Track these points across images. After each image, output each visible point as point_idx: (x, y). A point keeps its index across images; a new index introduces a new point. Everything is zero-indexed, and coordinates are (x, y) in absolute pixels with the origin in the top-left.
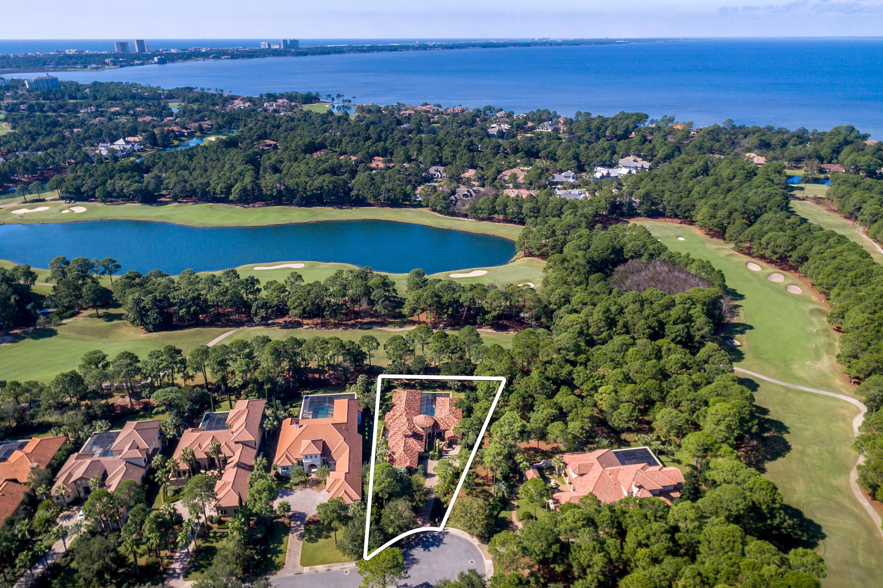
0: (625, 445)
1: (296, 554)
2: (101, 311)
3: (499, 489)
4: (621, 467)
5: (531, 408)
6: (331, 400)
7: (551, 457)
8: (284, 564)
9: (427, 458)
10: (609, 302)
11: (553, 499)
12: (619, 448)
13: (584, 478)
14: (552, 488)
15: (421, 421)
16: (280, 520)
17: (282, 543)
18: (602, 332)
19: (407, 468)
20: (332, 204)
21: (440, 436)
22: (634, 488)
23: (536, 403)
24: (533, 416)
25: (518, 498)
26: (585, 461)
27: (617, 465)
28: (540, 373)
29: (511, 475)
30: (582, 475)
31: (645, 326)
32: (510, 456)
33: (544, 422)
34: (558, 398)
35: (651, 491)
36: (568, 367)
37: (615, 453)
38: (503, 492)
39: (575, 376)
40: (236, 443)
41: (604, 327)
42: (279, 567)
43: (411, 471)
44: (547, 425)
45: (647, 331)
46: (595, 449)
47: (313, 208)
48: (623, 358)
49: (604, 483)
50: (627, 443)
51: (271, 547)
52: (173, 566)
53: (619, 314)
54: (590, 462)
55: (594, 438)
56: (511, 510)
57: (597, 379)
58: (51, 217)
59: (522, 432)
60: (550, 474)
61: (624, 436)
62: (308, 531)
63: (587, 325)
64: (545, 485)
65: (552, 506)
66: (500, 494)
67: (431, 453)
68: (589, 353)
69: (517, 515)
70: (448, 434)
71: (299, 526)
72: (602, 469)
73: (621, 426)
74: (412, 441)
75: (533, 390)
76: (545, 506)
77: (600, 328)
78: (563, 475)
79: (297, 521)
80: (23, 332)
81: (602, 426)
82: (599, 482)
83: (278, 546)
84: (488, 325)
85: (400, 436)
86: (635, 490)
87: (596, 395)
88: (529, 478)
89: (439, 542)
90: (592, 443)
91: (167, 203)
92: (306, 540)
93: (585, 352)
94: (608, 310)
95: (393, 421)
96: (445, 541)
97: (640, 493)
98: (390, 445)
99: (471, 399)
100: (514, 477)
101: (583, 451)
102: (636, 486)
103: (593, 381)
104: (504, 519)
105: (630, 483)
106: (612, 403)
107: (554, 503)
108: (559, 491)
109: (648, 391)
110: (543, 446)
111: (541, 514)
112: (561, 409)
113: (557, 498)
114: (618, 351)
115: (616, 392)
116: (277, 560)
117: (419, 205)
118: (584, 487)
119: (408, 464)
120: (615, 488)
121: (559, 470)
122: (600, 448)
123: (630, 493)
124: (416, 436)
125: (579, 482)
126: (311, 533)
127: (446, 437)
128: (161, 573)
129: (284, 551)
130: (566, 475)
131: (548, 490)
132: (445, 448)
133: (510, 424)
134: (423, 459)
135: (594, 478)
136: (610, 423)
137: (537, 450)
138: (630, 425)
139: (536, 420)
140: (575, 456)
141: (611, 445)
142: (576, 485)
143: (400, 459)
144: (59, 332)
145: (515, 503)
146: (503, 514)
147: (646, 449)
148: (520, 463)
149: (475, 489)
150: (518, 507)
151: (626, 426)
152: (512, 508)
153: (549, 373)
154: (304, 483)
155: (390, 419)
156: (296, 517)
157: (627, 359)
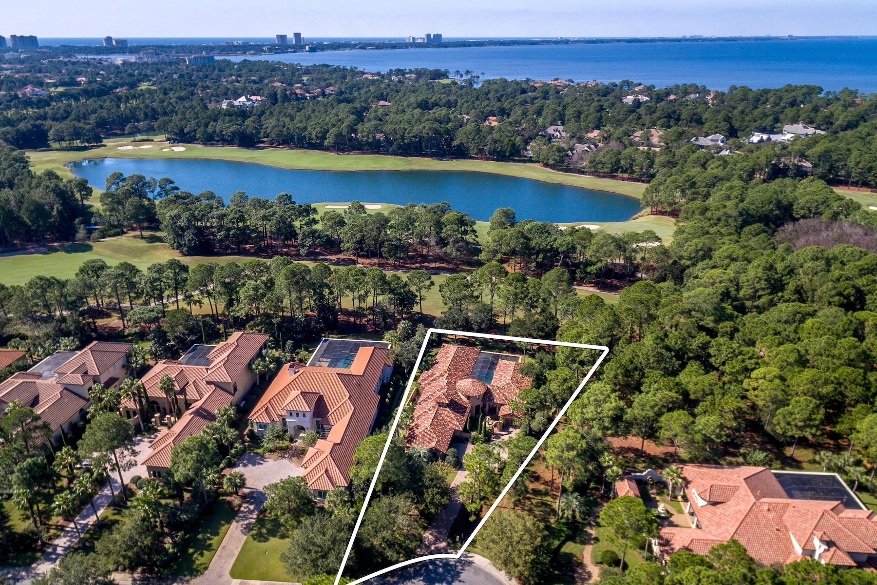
0: (792, 467)
1: (230, 555)
2: (146, 233)
3: (568, 505)
4: (790, 501)
5: (637, 388)
6: (356, 348)
7: (662, 467)
8: (206, 568)
9: (467, 440)
10: (774, 257)
11: (660, 538)
12: (782, 469)
13: (719, 509)
14: (659, 517)
15: (467, 386)
16: (228, 498)
17: (217, 534)
18: (760, 297)
19: (431, 450)
20: (432, 155)
21: (493, 412)
22: (816, 542)
23: (646, 380)
24: (637, 399)
25: (598, 525)
26: (722, 480)
27: (781, 497)
28: (657, 338)
29: (592, 485)
30: (715, 504)
31: (833, 292)
32: (591, 454)
33: (656, 409)
34: (682, 377)
35: (851, 554)
36: (703, 337)
37: (775, 475)
38: (574, 511)
39: (712, 351)
40: (208, 383)
41: (763, 289)
42: (198, 571)
43: (434, 455)
44: (659, 414)
45: (836, 298)
46: (739, 465)
47: (409, 158)
48: (796, 332)
49: (758, 524)
50: (795, 463)
51: (200, 536)
52: (56, 542)
53: (788, 274)
54: (731, 483)
55: (738, 446)
56: (584, 543)
57: (750, 358)
58: (149, 153)
59: (617, 419)
60: (658, 494)
61: (789, 451)
62: (260, 521)
63: (737, 285)
64: (647, 512)
65: (656, 549)
66: (568, 513)
67: (474, 434)
68: (738, 321)
69: (593, 556)
70: (505, 411)
71: (251, 512)
72: (753, 499)
73: (790, 434)
74: (447, 413)
75: (644, 362)
76: (645, 546)
77: (757, 291)
78: (680, 498)
79: (251, 504)
80: (60, 246)
81: (752, 431)
82: (748, 520)
83: (210, 539)
84: (590, 283)
85: (431, 403)
86: (819, 548)
87: (746, 381)
88: (621, 494)
89: (452, 577)
90: (734, 455)
91: (263, 148)
92: (253, 536)
93: (731, 318)
94: (771, 267)
95: (429, 383)
96: (463, 576)
97: (829, 554)
98: (416, 414)
99: (544, 363)
100: (597, 489)
101: (717, 464)
102: (821, 540)
103: (743, 361)
104: (569, 556)
105: (809, 532)
106: (776, 396)
107: (660, 544)
108: (672, 524)
109: (840, 384)
110: (652, 448)
111: (635, 558)
112: (686, 394)
113: (665, 537)
114: (786, 322)
115: (783, 379)
116: (200, 560)
117: (530, 161)
118: (719, 525)
119: (433, 444)
120: (778, 538)
121: (674, 488)
122: (749, 464)
123: (809, 552)
124: (455, 406)
125: (708, 514)
126: (263, 526)
127: (500, 414)
128: (35, 550)
129: (214, 547)
130: (685, 499)
131: (651, 522)
132: (496, 430)
133: (598, 404)
134: (459, 441)
135: (737, 512)
136: (768, 428)
137: (640, 454)
138: (808, 434)
139: (644, 405)
140: (704, 470)
141: (768, 463)
142: (702, 520)
143: (423, 436)
144: (94, 248)
145: (593, 532)
146: (569, 548)
147: (834, 477)
148: (609, 467)
149: (529, 499)
150: (597, 540)
151: (798, 434)
152: (587, 540)
153: (671, 342)
154: (283, 451)
155: (425, 379)
156: (252, 498)
157: (803, 335)
